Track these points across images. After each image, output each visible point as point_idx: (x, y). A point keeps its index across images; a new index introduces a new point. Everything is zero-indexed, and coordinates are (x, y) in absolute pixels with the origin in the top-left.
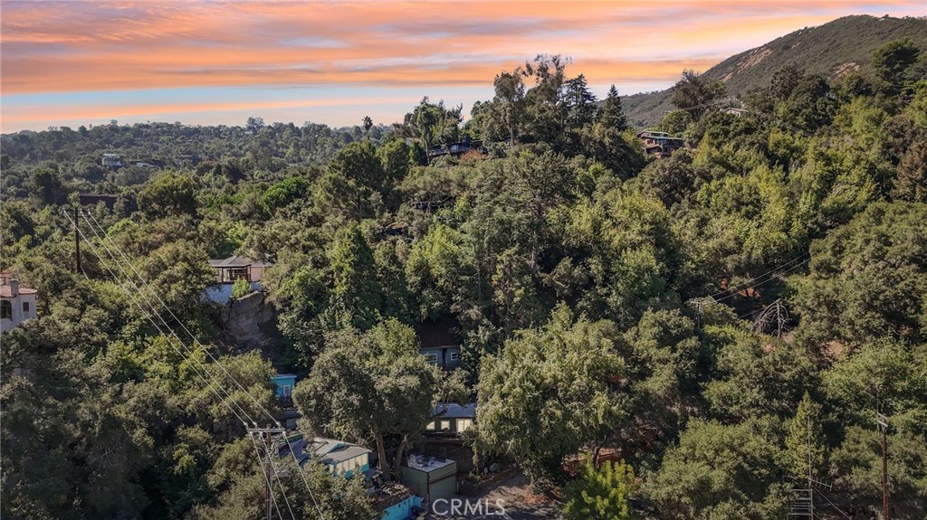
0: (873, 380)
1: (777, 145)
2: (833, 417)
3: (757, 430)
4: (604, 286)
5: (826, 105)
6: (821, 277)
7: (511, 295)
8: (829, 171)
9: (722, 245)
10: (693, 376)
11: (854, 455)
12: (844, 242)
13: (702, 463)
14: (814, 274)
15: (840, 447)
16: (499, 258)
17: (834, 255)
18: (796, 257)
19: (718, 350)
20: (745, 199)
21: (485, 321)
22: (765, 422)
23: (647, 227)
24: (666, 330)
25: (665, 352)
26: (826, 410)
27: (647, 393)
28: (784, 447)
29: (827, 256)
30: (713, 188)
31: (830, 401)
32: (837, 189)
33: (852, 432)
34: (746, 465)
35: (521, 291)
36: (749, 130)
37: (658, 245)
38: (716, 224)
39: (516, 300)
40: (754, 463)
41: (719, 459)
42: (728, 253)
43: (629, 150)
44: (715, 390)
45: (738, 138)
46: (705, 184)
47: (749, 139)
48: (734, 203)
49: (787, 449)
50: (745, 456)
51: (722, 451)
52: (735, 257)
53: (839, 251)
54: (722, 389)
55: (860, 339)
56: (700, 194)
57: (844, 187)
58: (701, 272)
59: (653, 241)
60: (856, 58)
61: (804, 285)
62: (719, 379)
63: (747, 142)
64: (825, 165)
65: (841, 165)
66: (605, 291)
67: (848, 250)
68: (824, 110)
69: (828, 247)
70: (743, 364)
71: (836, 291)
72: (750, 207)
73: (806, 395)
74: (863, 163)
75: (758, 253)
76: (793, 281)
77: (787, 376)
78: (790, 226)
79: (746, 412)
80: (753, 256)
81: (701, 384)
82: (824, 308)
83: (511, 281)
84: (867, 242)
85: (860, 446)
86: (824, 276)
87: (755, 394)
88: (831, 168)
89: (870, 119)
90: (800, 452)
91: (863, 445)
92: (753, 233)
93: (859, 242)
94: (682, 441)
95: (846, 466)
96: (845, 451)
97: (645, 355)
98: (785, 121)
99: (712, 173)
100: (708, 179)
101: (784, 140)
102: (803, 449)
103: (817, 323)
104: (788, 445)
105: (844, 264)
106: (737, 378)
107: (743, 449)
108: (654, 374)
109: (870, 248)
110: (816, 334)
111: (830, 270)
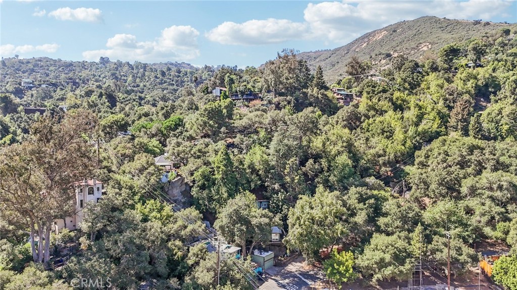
0: (443, 216)
1: (397, 99)
2: (428, 232)
3: (400, 237)
4: (328, 172)
5: (418, 76)
6: (419, 168)
7: (293, 180)
8: (420, 113)
9: (377, 152)
10: (373, 215)
11: (436, 247)
12: (430, 153)
13: (380, 251)
14: (416, 166)
15: (431, 244)
16: (288, 162)
17: (425, 158)
18: (408, 157)
19: (382, 204)
20: (386, 129)
21: (282, 190)
22: (403, 234)
23: (345, 144)
24: (361, 195)
25: (361, 205)
26: (425, 229)
27: (356, 223)
28: (410, 244)
29: (422, 159)
30: (370, 122)
31: (426, 225)
32: (424, 122)
33: (436, 238)
34: (397, 252)
35: (298, 177)
36: (384, 91)
37: (350, 152)
38: (373, 141)
39: (296, 181)
40: (400, 251)
41: (387, 250)
42: (380, 156)
43: (331, 101)
44: (382, 221)
45: (379, 94)
46: (367, 120)
47: (384, 95)
48: (381, 131)
49: (411, 245)
50: (397, 248)
51: (388, 247)
52: (383, 158)
53: (427, 157)
54: (385, 221)
55: (437, 198)
56: (364, 125)
57: (427, 121)
58: (368, 165)
59: (348, 150)
60: (429, 41)
61: (412, 170)
62: (383, 216)
63: (383, 97)
64: (419, 110)
65: (426, 110)
66: (328, 174)
67: (431, 157)
68: (417, 79)
69: (423, 155)
70: (393, 211)
71: (427, 176)
72: (388, 133)
73: (419, 224)
74: (435, 110)
75: (392, 156)
76: (407, 168)
77: (410, 215)
78: (405, 142)
79: (394, 230)
80: (391, 157)
81: (376, 219)
82: (422, 184)
83: (293, 172)
84: (440, 154)
85: (439, 244)
86: (421, 167)
87: (398, 223)
88: (421, 112)
89: (438, 85)
90: (417, 247)
91: (440, 243)
92: (389, 146)
93: (436, 154)
94: (372, 243)
95: (434, 252)
96: (433, 246)
97: (353, 207)
98: (400, 86)
99: (369, 114)
100: (368, 118)
101: (400, 97)
102: (418, 245)
103: (419, 191)
104: (412, 243)
105: (429, 163)
106: (391, 216)
107: (396, 246)
108: (357, 215)
109: (441, 157)
110: (419, 195)
111: (423, 165)
